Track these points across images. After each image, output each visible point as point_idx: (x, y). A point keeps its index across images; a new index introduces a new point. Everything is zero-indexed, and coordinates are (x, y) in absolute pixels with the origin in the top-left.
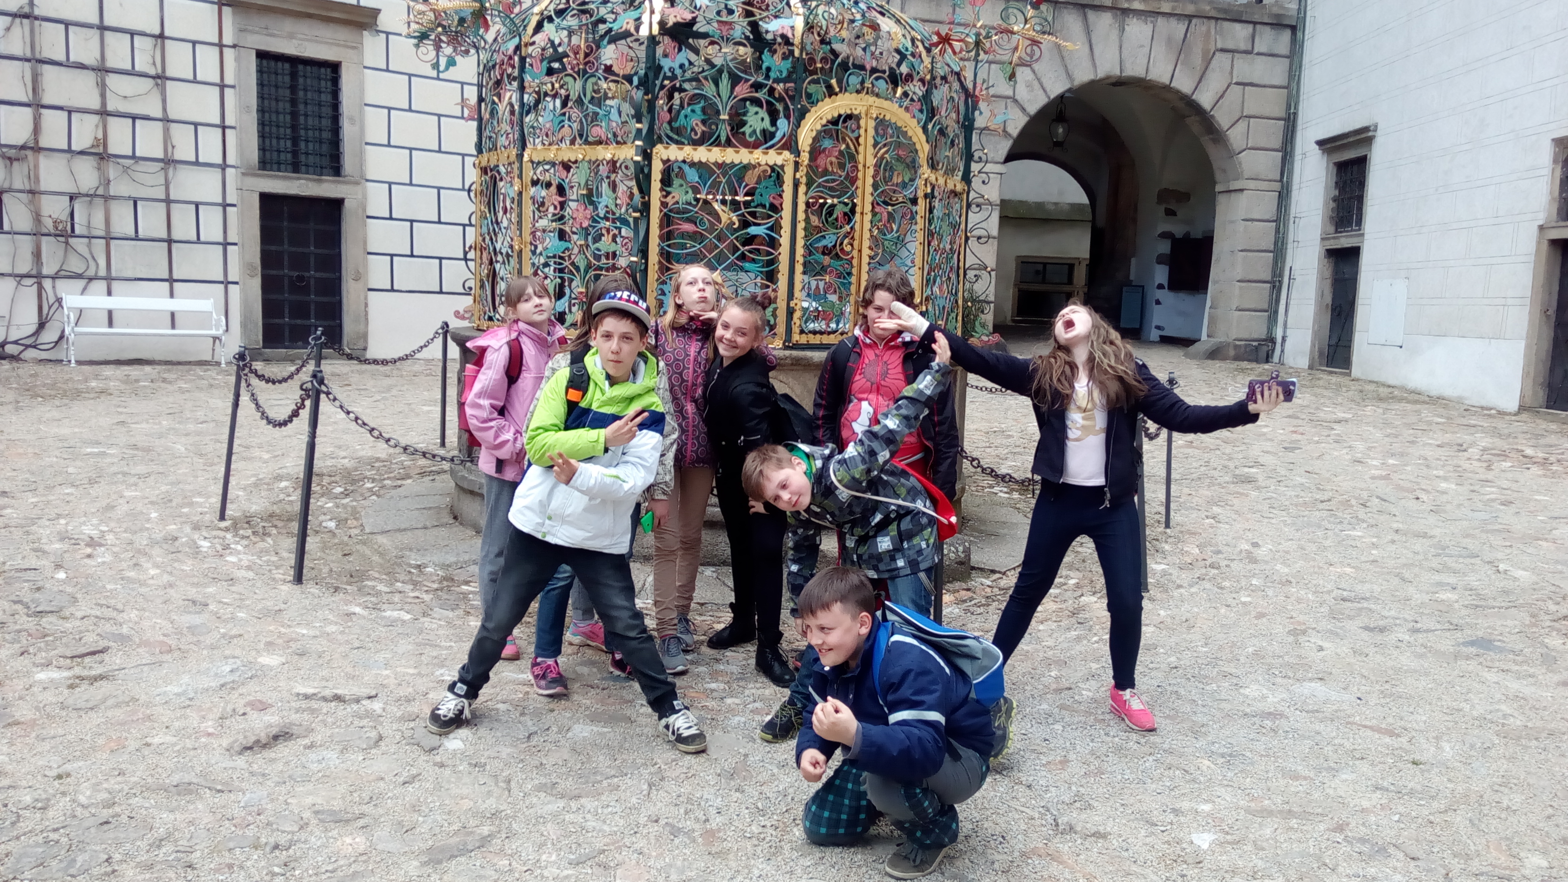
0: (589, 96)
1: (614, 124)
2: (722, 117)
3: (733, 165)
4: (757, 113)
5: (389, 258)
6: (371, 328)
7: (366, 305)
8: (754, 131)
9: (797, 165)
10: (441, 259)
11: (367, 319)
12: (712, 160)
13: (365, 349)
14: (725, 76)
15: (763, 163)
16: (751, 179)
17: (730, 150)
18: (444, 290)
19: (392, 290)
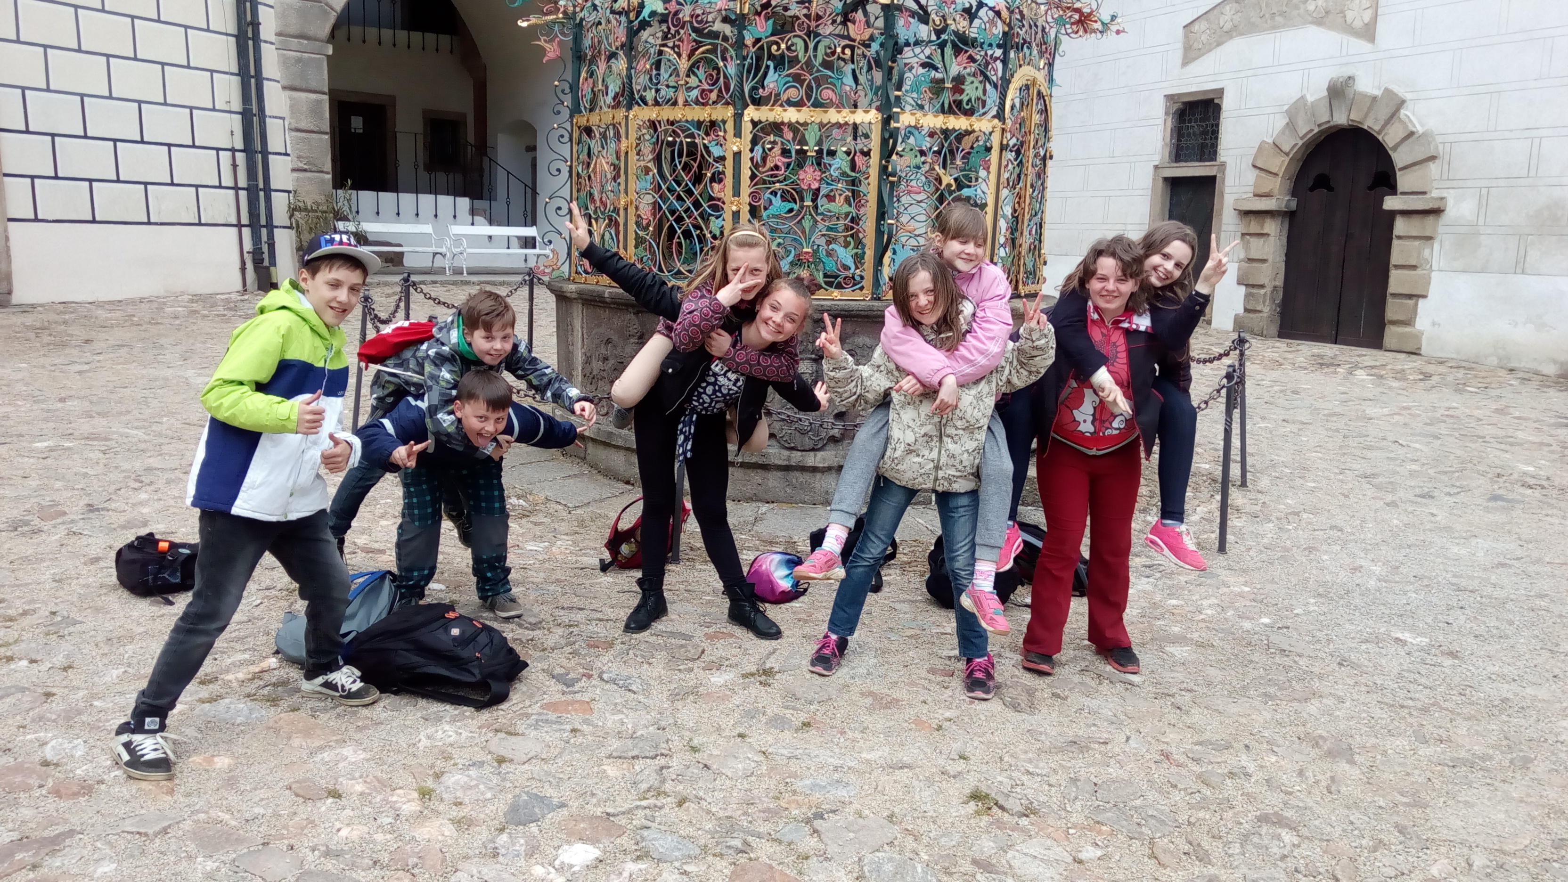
0: (820, 59)
1: (848, 88)
2: (947, 85)
3: (954, 130)
4: (972, 82)
5: (29, 180)
6: (14, 266)
7: (7, 239)
8: (969, 101)
9: (1003, 130)
10: (91, 181)
11: (9, 257)
12: (938, 126)
13: (10, 293)
14: (949, 45)
15: (977, 129)
16: (966, 143)
17: (952, 118)
18: (97, 219)
19: (36, 220)
